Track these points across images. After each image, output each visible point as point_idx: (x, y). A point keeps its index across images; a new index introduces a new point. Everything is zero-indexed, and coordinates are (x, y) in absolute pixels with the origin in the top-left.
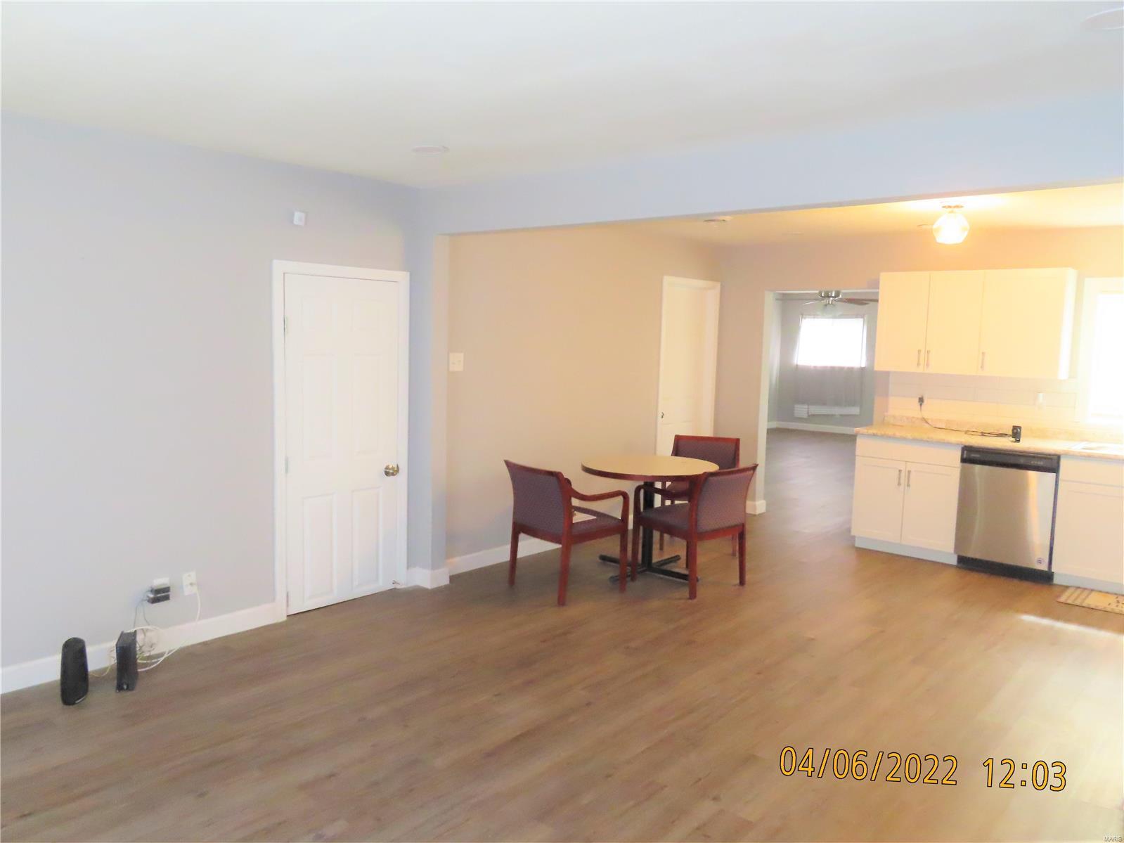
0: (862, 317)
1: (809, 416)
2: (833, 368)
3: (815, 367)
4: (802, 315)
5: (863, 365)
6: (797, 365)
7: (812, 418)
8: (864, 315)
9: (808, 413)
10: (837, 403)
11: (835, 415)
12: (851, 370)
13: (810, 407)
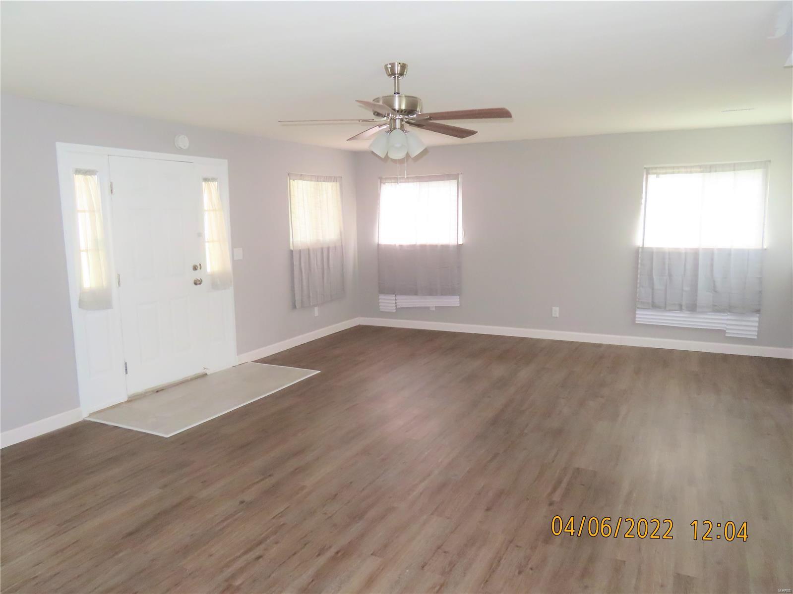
0: (455, 177)
1: (397, 309)
2: (423, 247)
3: (401, 246)
4: (381, 178)
5: (460, 242)
6: (378, 245)
7: (401, 312)
8: (458, 175)
9: (396, 306)
10: (431, 292)
11: (428, 308)
12: (445, 248)
13: (398, 297)
